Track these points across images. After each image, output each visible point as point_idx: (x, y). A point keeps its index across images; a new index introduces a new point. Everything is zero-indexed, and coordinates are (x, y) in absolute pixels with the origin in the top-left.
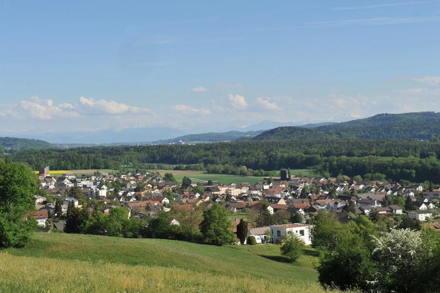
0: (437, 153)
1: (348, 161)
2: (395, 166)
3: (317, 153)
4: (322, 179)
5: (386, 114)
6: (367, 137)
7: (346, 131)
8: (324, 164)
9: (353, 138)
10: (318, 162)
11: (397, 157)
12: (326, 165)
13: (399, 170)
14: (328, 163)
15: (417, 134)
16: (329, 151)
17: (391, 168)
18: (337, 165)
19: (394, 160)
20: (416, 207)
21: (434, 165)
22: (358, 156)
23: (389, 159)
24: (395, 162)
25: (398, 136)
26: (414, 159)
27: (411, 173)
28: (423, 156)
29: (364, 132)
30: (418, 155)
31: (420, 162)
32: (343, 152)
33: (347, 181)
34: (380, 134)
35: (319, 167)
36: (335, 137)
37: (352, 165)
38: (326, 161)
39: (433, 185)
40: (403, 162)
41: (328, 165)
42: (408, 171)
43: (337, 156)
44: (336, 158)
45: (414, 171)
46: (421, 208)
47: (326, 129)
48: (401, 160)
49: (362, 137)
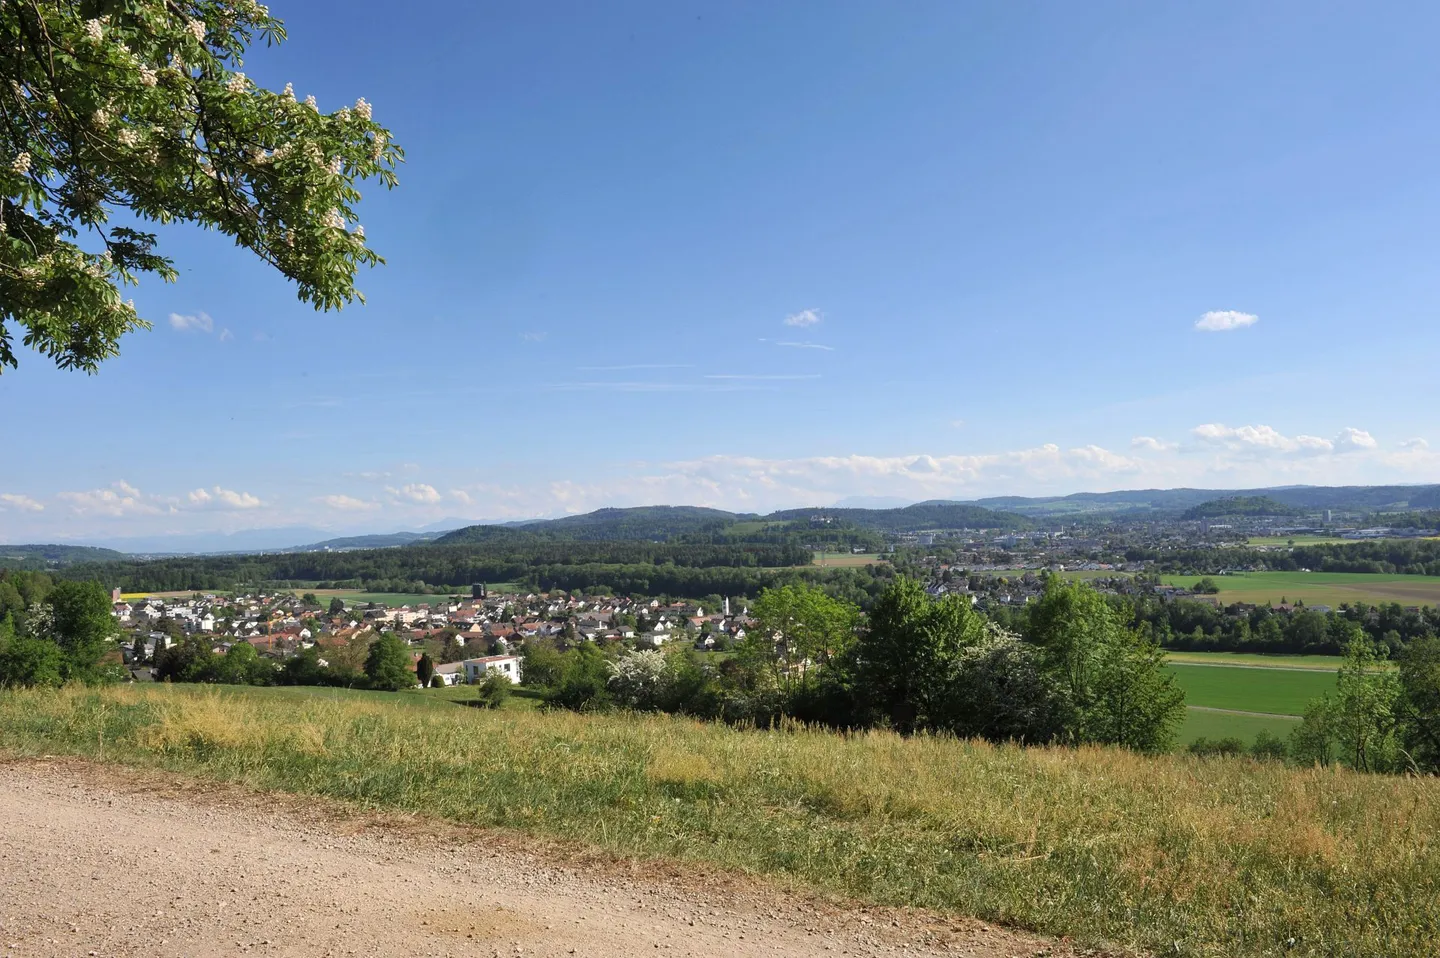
0: (674, 557)
1: (563, 571)
2: (623, 576)
3: (523, 561)
4: (530, 596)
5: (612, 509)
6: (588, 539)
7: (560, 530)
8: (531, 574)
9: (569, 540)
10: (524, 573)
11: (626, 564)
12: (534, 577)
13: (628, 581)
14: (537, 574)
15: (650, 535)
16: (538, 558)
17: (619, 578)
18: (549, 576)
19: (622, 567)
20: (650, 627)
21: (671, 573)
22: (577, 564)
23: (617, 566)
24: (624, 570)
25: (626, 537)
26: (646, 566)
27: (643, 585)
28: (658, 562)
29: (584, 531)
30: (652, 560)
31: (655, 570)
32: (557, 558)
33: (563, 597)
34: (604, 535)
35: (525, 579)
36: (545, 539)
37: (569, 575)
38: (534, 571)
39: (670, 599)
40: (633, 570)
41: (537, 577)
42: (640, 581)
43: (549, 564)
44: (547, 567)
45: (647, 582)
46: (656, 629)
47: (534, 528)
48: (631, 568)
49: (581, 538)
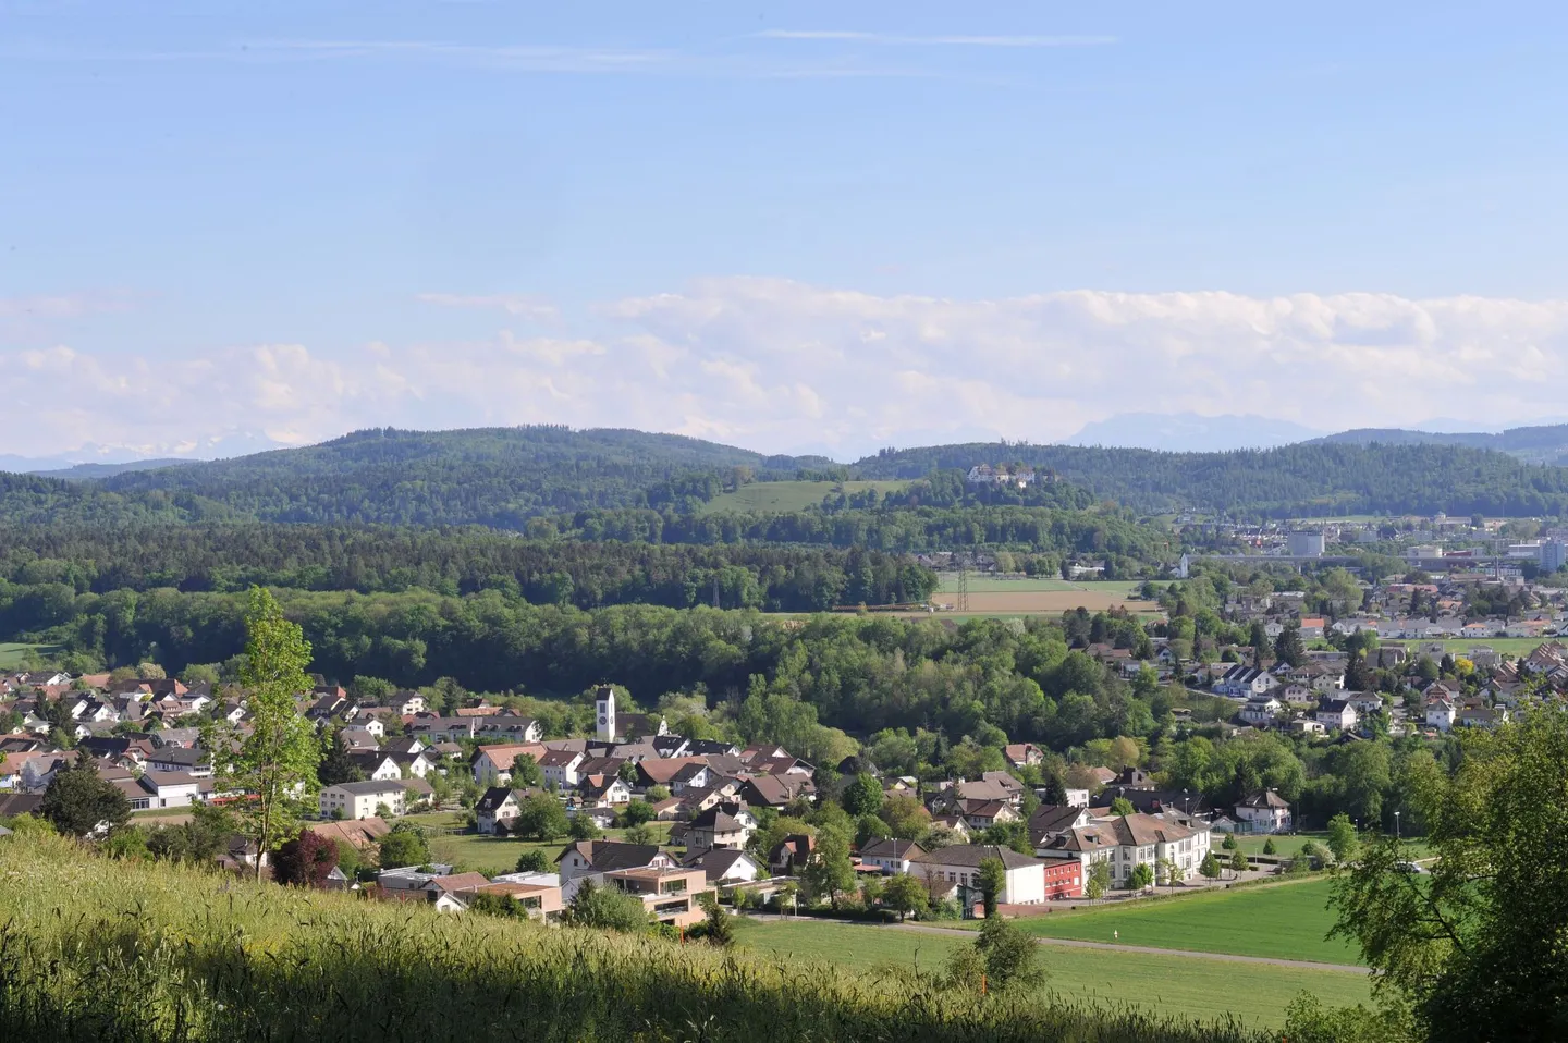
0: (519, 576)
1: (181, 609)
2: (352, 627)
3: (65, 579)
4: (55, 680)
5: (390, 432)
6: (302, 517)
7: (222, 493)
8: (84, 619)
9: (240, 518)
10: (65, 615)
11: (364, 591)
12: (92, 623)
13: (367, 641)
14: (100, 618)
15: (492, 510)
16: (115, 570)
17: (340, 633)
18: (136, 624)
19: (350, 601)
20: (356, 770)
21: (493, 621)
22: (230, 590)
23: (336, 598)
24: (357, 609)
25: (419, 518)
26: (424, 600)
27: (407, 654)
28: (468, 586)
29: (293, 498)
30: (451, 584)
31: (446, 612)
32: (169, 574)
33: (152, 683)
34: (352, 509)
35: (66, 632)
36: (170, 515)
37: (194, 622)
38: (93, 609)
39: (460, 693)
40: (383, 609)
41: (100, 626)
42: (400, 644)
43: (139, 588)
44: (133, 597)
45: (421, 646)
46: (377, 776)
47: (136, 484)
48: (378, 604)
49: (284, 517)
